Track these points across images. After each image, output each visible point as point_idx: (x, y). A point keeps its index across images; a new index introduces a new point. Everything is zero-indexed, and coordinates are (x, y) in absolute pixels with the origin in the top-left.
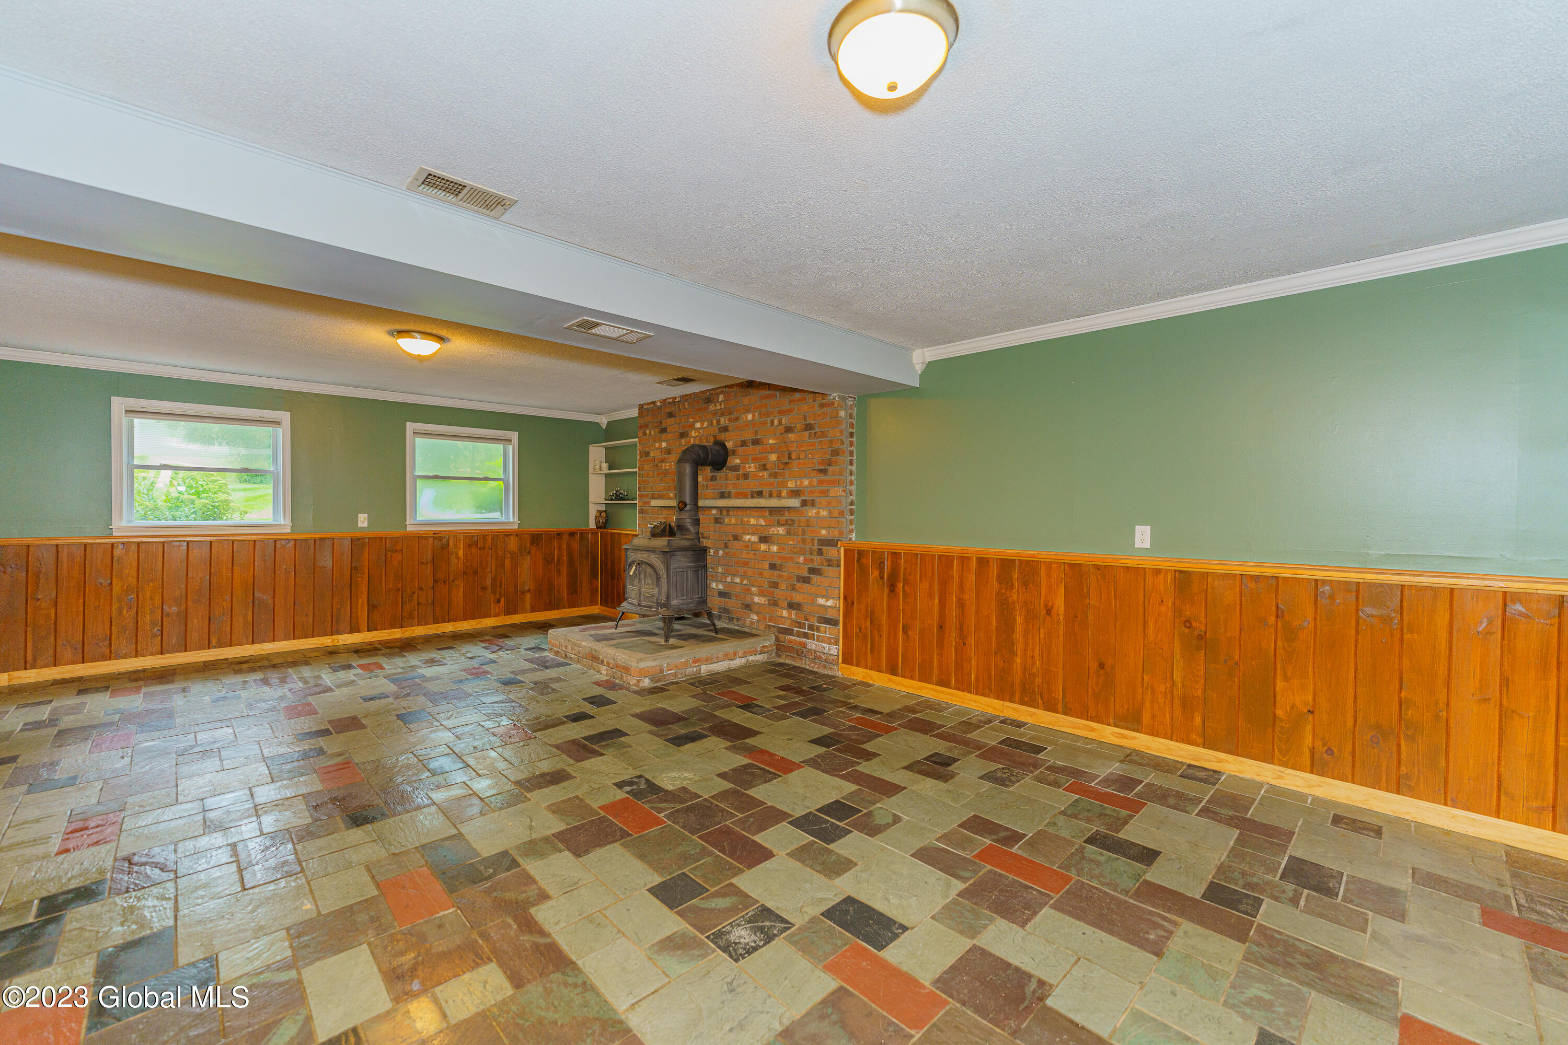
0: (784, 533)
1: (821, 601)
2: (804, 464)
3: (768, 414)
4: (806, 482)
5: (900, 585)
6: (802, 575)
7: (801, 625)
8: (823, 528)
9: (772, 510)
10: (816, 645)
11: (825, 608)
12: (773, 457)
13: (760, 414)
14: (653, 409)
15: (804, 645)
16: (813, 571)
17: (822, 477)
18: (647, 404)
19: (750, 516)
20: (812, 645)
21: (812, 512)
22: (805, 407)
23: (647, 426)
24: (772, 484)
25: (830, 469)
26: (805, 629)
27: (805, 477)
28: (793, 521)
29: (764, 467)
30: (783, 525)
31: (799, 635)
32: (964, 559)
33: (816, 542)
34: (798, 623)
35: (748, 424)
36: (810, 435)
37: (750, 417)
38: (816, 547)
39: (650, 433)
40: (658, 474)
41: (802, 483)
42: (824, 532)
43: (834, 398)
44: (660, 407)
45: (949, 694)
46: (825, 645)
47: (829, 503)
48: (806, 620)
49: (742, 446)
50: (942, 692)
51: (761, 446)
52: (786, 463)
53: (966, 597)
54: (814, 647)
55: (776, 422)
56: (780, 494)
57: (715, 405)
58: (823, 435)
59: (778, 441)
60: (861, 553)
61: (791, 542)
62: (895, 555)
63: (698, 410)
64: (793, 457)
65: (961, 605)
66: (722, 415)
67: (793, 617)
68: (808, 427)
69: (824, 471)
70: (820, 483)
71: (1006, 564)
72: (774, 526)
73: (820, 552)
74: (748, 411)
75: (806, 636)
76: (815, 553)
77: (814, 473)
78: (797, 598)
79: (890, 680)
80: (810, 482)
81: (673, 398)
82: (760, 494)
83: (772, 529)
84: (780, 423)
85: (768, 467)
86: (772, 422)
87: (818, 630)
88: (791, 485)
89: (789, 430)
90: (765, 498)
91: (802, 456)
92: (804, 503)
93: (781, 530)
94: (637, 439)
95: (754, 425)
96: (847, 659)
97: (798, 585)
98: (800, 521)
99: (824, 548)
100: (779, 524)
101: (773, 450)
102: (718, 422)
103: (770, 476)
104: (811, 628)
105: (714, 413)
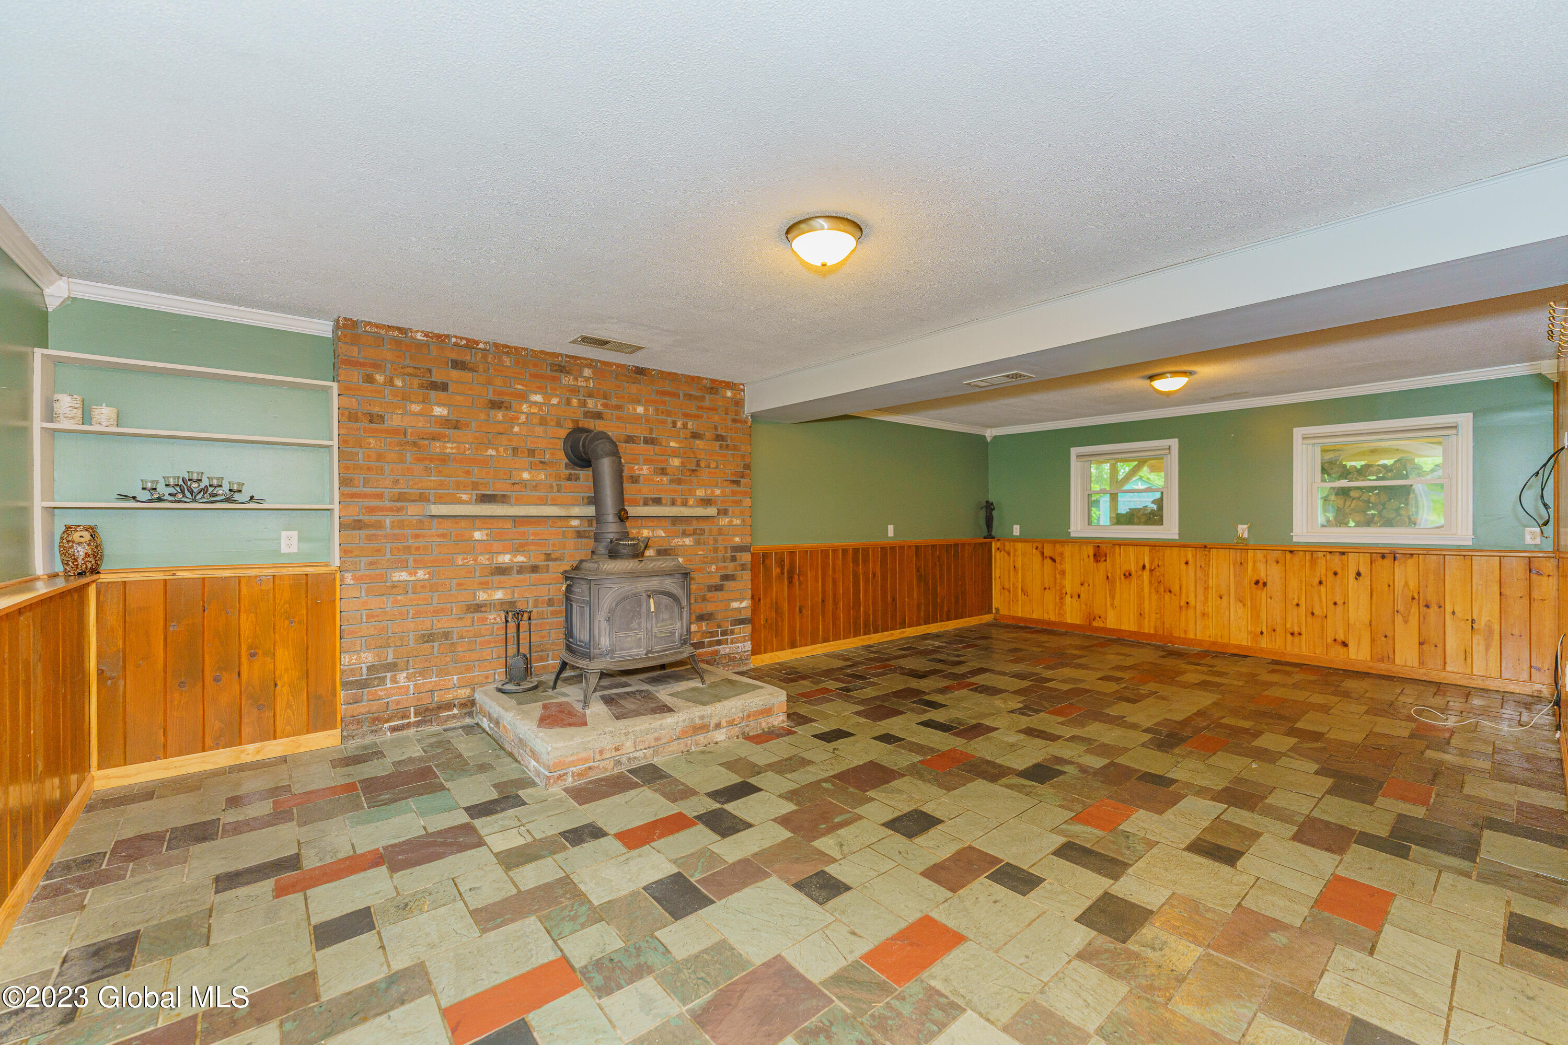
0: (692, 543)
1: (735, 605)
2: (715, 473)
3: (669, 414)
4: (718, 492)
5: (796, 577)
6: (714, 584)
7: (712, 634)
8: (737, 535)
9: (675, 520)
10: (730, 648)
11: (739, 610)
12: (676, 462)
13: (657, 410)
14: (398, 342)
15: (716, 653)
16: (726, 578)
17: (735, 488)
18: (370, 324)
19: (640, 527)
20: (724, 649)
21: (724, 521)
22: (716, 418)
23: (377, 366)
24: (676, 491)
25: (743, 481)
26: (718, 636)
27: (716, 486)
28: (704, 530)
29: (663, 472)
30: (689, 535)
31: (711, 644)
32: (835, 551)
33: (729, 549)
34: (710, 632)
35: (637, 418)
36: (721, 446)
37: (640, 410)
38: (729, 554)
39: (390, 382)
40: (419, 460)
41: (713, 492)
42: (737, 539)
43: (747, 417)
44: (420, 345)
45: (830, 645)
46: (739, 645)
47: (742, 512)
48: (719, 627)
49: (627, 442)
50: (826, 646)
51: (657, 448)
52: (694, 470)
53: (837, 576)
54: (727, 651)
55: (679, 424)
56: (687, 502)
57: (576, 379)
58: (735, 448)
59: (682, 445)
60: (766, 556)
61: (701, 553)
62: (792, 554)
63: (536, 376)
64: (703, 464)
65: (835, 583)
66: (590, 395)
67: (704, 628)
68: (719, 438)
69: (737, 483)
70: (734, 493)
71: (856, 551)
72: (678, 537)
73: (733, 559)
74: (638, 402)
75: (719, 643)
76: (729, 561)
77: (726, 484)
78: (709, 608)
79: (793, 653)
80: (722, 492)
81: (466, 339)
82: (657, 501)
83: (676, 540)
84: (685, 426)
85: (668, 471)
86: (674, 424)
87: (732, 632)
88: (700, 493)
89: (695, 436)
90: (666, 505)
91: (713, 465)
92: (717, 512)
93: (688, 541)
94: (335, 385)
95: (647, 421)
96: (755, 651)
97: (709, 595)
98: (711, 530)
99: (738, 554)
100: (685, 534)
101: (675, 453)
102: (583, 404)
103: (672, 481)
104: (724, 633)
105: (575, 390)
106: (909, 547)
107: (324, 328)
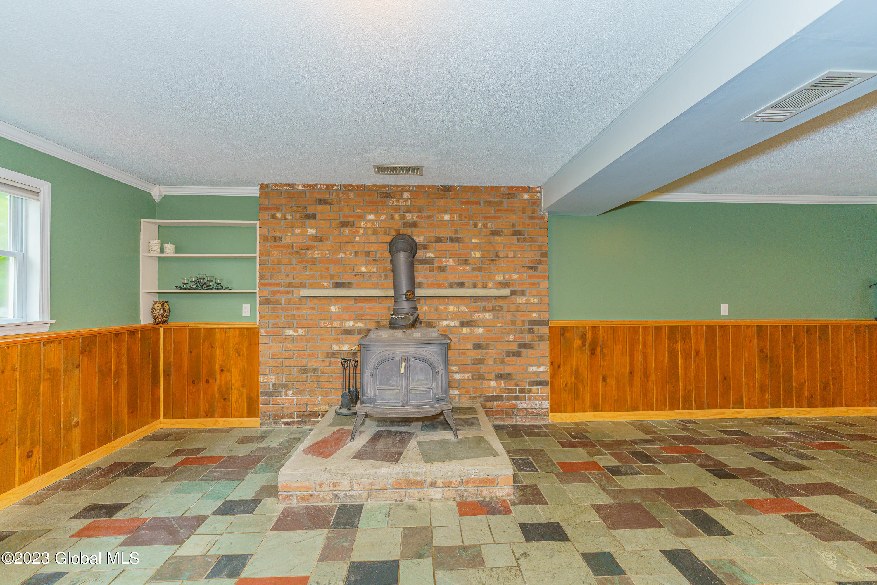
0: (491, 317)
1: (532, 369)
2: (513, 261)
3: (471, 218)
4: (515, 276)
5: (599, 349)
6: (512, 351)
7: (510, 391)
8: (534, 312)
9: (475, 298)
10: (528, 404)
11: (537, 374)
12: (478, 254)
13: (460, 216)
14: (288, 193)
15: (515, 406)
16: (523, 346)
17: (532, 273)
18: (274, 185)
19: (447, 304)
20: (522, 404)
21: (522, 300)
22: (514, 217)
23: (278, 209)
24: (477, 277)
25: (540, 267)
26: (516, 393)
27: (514, 271)
28: (502, 307)
29: (466, 262)
30: (489, 311)
31: (509, 399)
32: (645, 328)
33: (527, 324)
34: (508, 389)
35: (445, 224)
36: (518, 240)
37: (447, 217)
38: (526, 327)
39: (284, 217)
40: (300, 262)
41: (510, 277)
42: (534, 315)
43: (544, 214)
44: (300, 193)
45: (639, 414)
46: (537, 402)
47: (539, 293)
48: (517, 385)
49: (436, 242)
50: (634, 415)
51: (461, 244)
52: (493, 260)
53: (648, 351)
54: (525, 406)
55: (480, 225)
56: (486, 285)
57: (398, 201)
58: (532, 240)
59: (483, 241)
60: (564, 330)
61: (499, 325)
62: (595, 329)
63: (370, 202)
64: (501, 255)
65: (645, 357)
66: (409, 211)
67: (503, 385)
68: (517, 233)
69: (535, 269)
70: (531, 277)
71: (672, 329)
72: (479, 312)
73: (531, 331)
74: (446, 212)
75: (517, 398)
76: (526, 332)
77: (522, 270)
78: (507, 369)
79: (595, 416)
80: (519, 276)
81: (327, 185)
82: (461, 285)
83: (477, 315)
84: (485, 226)
85: (470, 262)
86: (476, 225)
87: (530, 391)
88: (499, 277)
89: (494, 233)
90: (468, 288)
91: (511, 255)
92: (513, 293)
93: (487, 315)
94: (257, 222)
95: (453, 225)
96: (555, 408)
97: (507, 359)
98: (509, 307)
99: (535, 328)
100: (484, 310)
101: (476, 248)
102: (403, 218)
103: (473, 269)
104: (522, 391)
105: (397, 209)
106: (748, 327)
107: (254, 192)
